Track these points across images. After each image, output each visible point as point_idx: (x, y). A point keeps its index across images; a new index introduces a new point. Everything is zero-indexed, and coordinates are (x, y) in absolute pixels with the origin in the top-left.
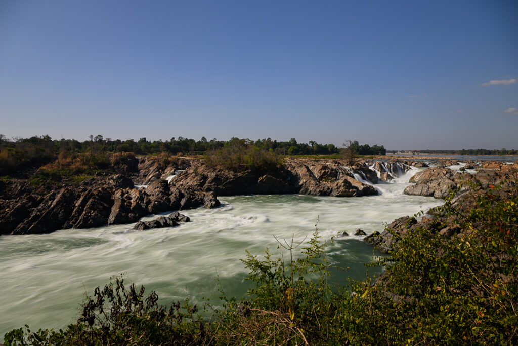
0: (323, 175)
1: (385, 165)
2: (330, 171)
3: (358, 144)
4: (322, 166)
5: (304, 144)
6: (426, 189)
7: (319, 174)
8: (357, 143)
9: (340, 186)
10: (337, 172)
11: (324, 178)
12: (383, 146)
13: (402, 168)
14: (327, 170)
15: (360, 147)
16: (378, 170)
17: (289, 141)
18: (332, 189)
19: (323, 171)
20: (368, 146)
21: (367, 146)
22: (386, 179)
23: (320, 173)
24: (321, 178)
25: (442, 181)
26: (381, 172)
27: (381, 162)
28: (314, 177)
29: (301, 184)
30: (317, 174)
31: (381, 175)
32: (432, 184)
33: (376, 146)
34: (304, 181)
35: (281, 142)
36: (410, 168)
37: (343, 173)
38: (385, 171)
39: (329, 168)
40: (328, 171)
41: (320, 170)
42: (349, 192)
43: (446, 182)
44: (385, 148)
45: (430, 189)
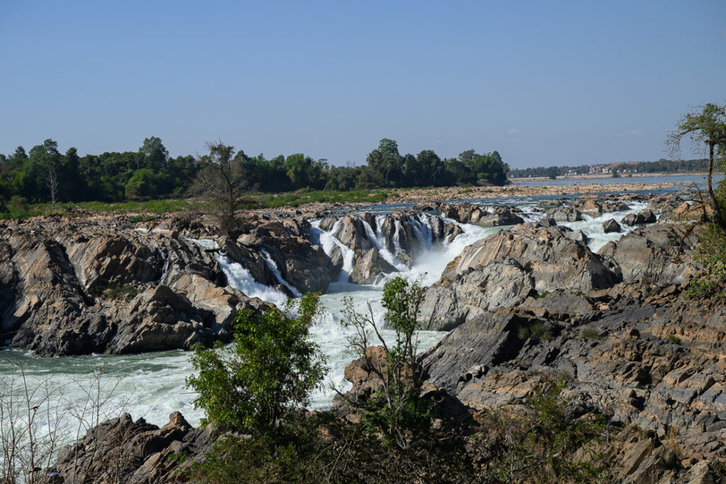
0: (107, 275)
1: (374, 227)
2: (133, 258)
3: (395, 150)
4: (105, 241)
5: (191, 159)
6: (448, 302)
7: (93, 273)
8: (391, 147)
9: (144, 312)
10: (162, 263)
11: (113, 286)
12: (496, 153)
13: (436, 231)
14: (123, 257)
15: (403, 160)
16: (349, 245)
17: (136, 151)
18: (115, 326)
19: (108, 260)
20: (432, 156)
21: (430, 157)
22: (367, 274)
23: (98, 269)
24: (100, 286)
25: (493, 274)
26: (355, 249)
27: (362, 214)
28: (74, 282)
29: (19, 313)
30: (85, 272)
31: (354, 261)
32: (465, 285)
33: (469, 155)
34: (35, 300)
35: (107, 155)
36: (461, 231)
37: (182, 264)
38: (372, 245)
39: (130, 247)
40: (127, 260)
41: (98, 257)
42: (171, 330)
43: (503, 275)
44: (504, 160)
45: (459, 304)
